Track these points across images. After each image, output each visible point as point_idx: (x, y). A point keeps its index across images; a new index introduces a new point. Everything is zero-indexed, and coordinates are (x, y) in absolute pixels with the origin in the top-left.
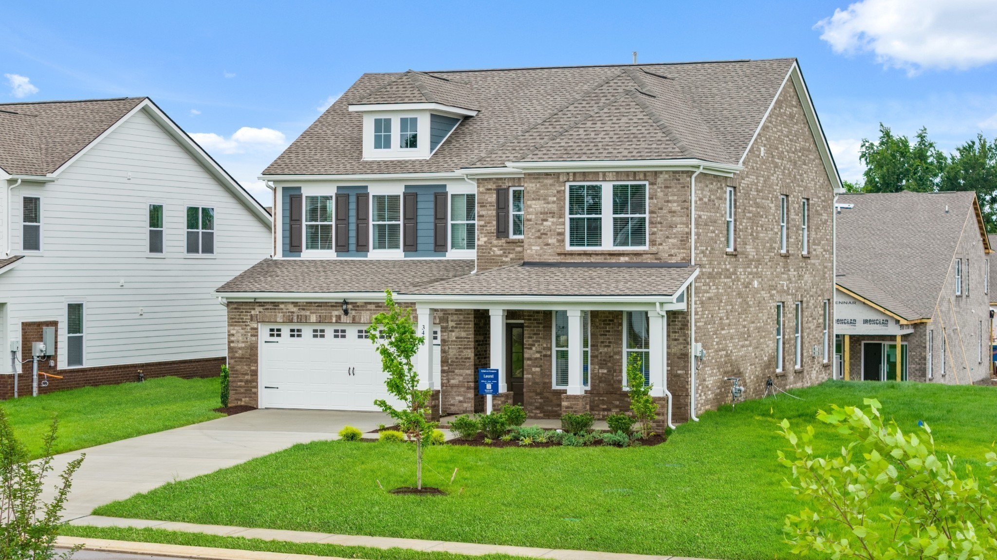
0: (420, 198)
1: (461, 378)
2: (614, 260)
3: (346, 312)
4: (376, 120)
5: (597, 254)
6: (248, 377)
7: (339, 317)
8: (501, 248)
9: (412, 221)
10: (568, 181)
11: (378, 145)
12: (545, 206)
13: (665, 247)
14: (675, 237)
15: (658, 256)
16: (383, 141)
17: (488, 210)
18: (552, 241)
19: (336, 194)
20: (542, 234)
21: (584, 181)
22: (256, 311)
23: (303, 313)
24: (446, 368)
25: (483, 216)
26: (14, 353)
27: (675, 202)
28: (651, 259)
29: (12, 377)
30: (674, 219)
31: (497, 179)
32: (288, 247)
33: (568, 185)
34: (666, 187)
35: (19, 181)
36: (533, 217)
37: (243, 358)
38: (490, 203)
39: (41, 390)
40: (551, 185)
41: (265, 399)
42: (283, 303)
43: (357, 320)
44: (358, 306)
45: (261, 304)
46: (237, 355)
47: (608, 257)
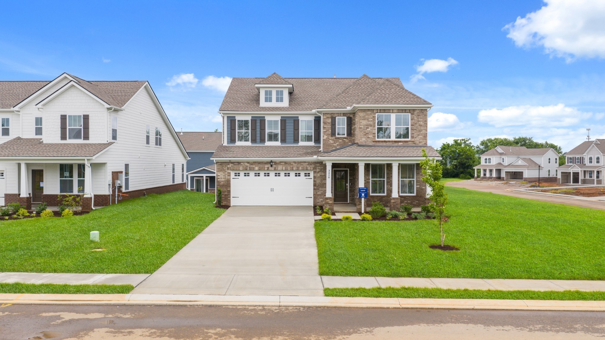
0: (287, 121)
1: (322, 192)
2: (396, 144)
3: (272, 166)
4: (265, 91)
5: (389, 142)
6: (226, 193)
7: (268, 168)
8: (333, 140)
9: (284, 131)
10: (377, 112)
11: (266, 100)
12: (368, 122)
13: (417, 139)
14: (421, 135)
15: (415, 142)
16: (268, 99)
17: (327, 125)
18: (371, 136)
19: (251, 120)
20: (366, 134)
21: (384, 113)
22: (230, 166)
23: (252, 166)
24: (315, 188)
25: (325, 128)
26: (109, 185)
27: (421, 121)
28: (412, 144)
29: (109, 195)
30: (421, 128)
31: (331, 113)
32: (229, 140)
33: (377, 114)
34: (418, 116)
35: (113, 109)
36: (363, 127)
37: (224, 185)
38: (328, 123)
39: (119, 201)
40: (370, 114)
41: (233, 202)
42: (242, 162)
43: (276, 169)
44: (277, 163)
45: (232, 163)
46: (221, 184)
47: (394, 143)
